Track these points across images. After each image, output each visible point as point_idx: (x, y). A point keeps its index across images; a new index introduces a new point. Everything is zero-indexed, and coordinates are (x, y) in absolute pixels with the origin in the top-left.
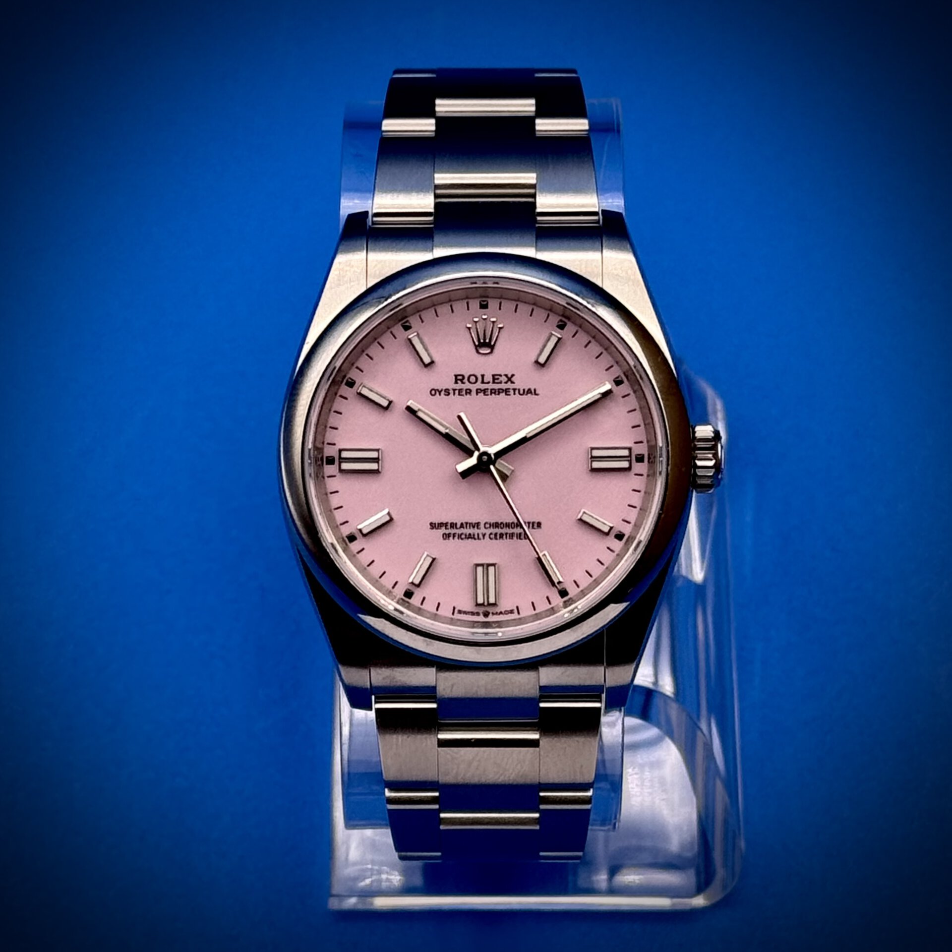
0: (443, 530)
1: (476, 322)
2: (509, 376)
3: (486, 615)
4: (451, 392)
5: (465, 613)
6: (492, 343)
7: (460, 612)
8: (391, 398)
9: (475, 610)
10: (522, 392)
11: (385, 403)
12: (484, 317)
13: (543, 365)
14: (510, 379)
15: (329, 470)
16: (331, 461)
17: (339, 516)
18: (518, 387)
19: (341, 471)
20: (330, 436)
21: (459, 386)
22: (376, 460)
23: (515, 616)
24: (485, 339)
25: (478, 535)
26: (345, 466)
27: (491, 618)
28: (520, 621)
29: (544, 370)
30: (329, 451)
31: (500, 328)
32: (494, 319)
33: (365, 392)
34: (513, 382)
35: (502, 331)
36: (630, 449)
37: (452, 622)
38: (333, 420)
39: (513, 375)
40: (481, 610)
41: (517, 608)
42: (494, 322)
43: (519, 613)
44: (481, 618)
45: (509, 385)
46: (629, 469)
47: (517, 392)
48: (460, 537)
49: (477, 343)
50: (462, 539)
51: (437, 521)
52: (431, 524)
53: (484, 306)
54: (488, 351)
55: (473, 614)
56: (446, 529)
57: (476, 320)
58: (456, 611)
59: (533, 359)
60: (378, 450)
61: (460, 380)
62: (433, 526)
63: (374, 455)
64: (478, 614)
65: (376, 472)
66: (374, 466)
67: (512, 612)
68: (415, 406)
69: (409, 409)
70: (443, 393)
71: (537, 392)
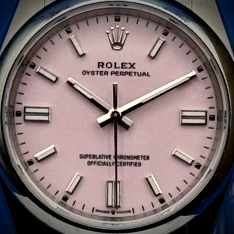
0: (88, 159)
1: (112, 30)
2: (132, 64)
3: (113, 213)
4: (96, 73)
5: (100, 211)
6: (122, 43)
7: (97, 211)
8: (58, 76)
9: (107, 210)
10: (139, 74)
11: (54, 79)
12: (118, 26)
13: (153, 58)
14: (132, 66)
15: (18, 119)
16: (19, 114)
17: (23, 149)
18: (137, 71)
19: (25, 121)
20: (19, 98)
21: (101, 69)
22: (47, 114)
23: (131, 214)
24: (117, 41)
25: (110, 163)
26: (28, 117)
27: (116, 215)
28: (134, 218)
29: (154, 60)
30: (18, 108)
31: (127, 34)
32: (123, 28)
33: (42, 71)
34: (134, 68)
35: (129, 36)
36: (206, 112)
37: (92, 216)
38: (21, 88)
39: (134, 64)
40: (110, 210)
41: (133, 209)
42: (123, 30)
43: (134, 213)
44: (110, 215)
45: (132, 70)
46: (205, 124)
47: (136, 74)
48: (98, 164)
49: (112, 43)
50: (99, 165)
51: (84, 153)
52: (81, 155)
53: (117, 20)
54: (120, 48)
55: (105, 212)
56: (90, 159)
57: (112, 28)
58: (95, 211)
59: (148, 53)
60: (48, 108)
61: (101, 65)
62: (82, 156)
63: (46, 111)
64: (108, 212)
65: (47, 122)
66: (45, 118)
67: (129, 211)
68: (73, 81)
69: (69, 82)
70: (90, 73)
71: (149, 74)
